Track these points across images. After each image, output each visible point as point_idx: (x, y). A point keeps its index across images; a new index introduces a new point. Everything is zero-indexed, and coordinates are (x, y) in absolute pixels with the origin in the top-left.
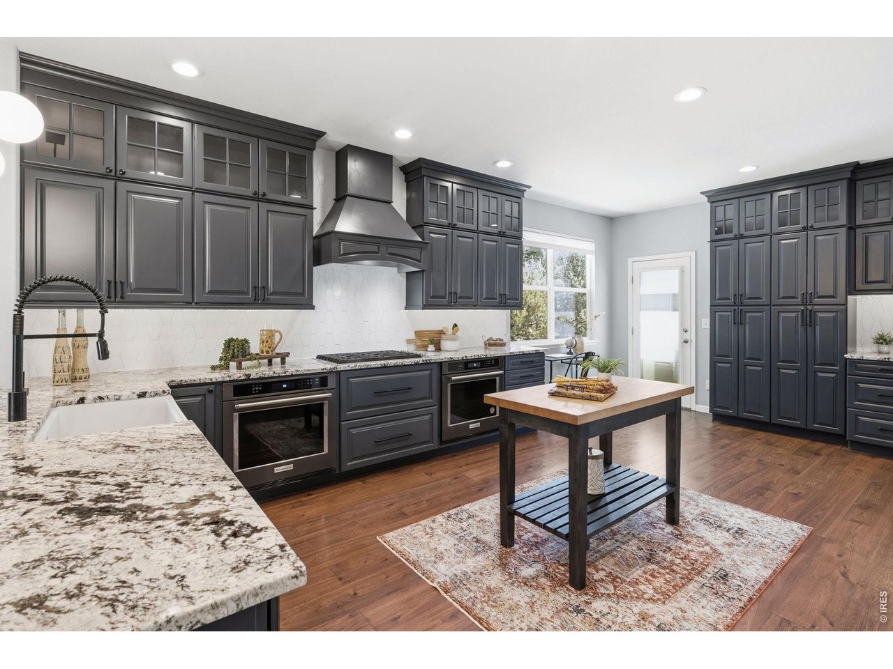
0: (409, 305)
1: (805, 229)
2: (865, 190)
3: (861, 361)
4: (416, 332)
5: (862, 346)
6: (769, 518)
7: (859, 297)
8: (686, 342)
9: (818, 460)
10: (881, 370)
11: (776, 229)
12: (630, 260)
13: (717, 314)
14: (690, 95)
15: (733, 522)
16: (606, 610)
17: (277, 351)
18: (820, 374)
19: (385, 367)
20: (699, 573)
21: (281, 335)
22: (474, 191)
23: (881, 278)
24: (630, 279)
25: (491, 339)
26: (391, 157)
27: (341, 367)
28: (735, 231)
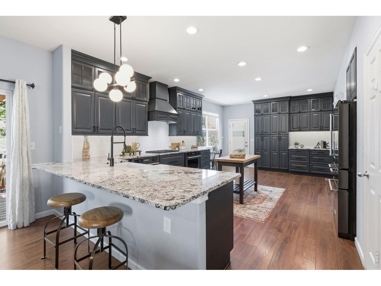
0: (170, 135)
1: (279, 113)
2: (293, 104)
3: (292, 149)
4: (171, 144)
5: (292, 146)
6: (276, 188)
7: (291, 132)
8: (246, 146)
9: (283, 176)
10: (296, 152)
11: (272, 113)
12: (229, 120)
13: (256, 137)
14: (258, 79)
15: (269, 190)
16: (250, 207)
17: (138, 150)
18: (282, 154)
19: (171, 154)
20: (266, 199)
21: (139, 144)
22: (190, 97)
23: (296, 127)
24: (229, 126)
25: (193, 146)
26: (167, 85)
27: (161, 154)
28: (261, 113)
